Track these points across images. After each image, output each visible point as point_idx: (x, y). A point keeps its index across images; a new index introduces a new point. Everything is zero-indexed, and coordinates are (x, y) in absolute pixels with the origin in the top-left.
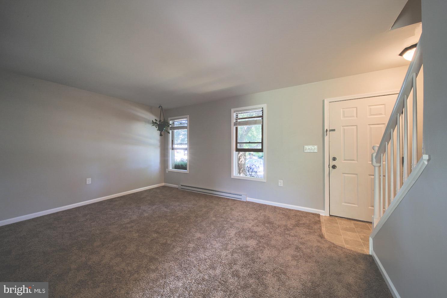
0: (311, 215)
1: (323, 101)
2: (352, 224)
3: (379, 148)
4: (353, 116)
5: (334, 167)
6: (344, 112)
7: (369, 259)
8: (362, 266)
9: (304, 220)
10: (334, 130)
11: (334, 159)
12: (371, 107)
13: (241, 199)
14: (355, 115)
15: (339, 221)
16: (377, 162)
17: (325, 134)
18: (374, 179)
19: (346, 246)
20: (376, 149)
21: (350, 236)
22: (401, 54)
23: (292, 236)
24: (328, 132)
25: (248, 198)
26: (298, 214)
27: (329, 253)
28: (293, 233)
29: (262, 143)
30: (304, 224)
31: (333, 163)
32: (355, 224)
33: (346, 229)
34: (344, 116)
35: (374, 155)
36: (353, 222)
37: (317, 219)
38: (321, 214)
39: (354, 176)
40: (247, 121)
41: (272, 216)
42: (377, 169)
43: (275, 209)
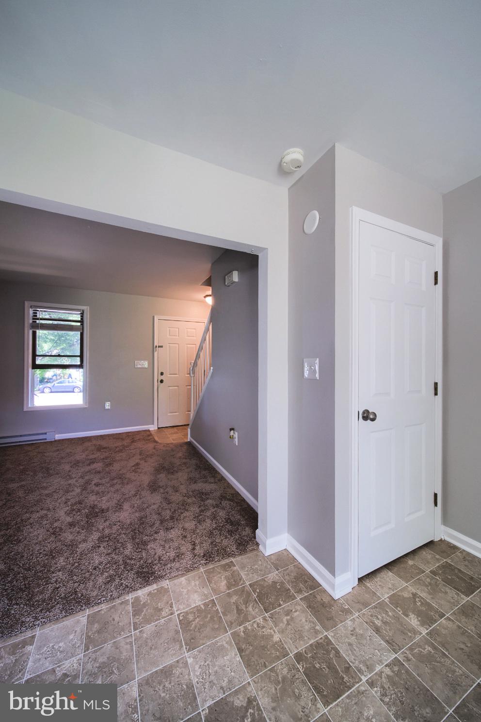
0: (142, 432)
1: (154, 316)
2: (175, 429)
3: (194, 363)
4: (176, 336)
5: (162, 381)
6: (170, 330)
7: (189, 444)
8: (185, 447)
9: (138, 437)
10: (162, 347)
11: (162, 374)
12: (189, 330)
13: (46, 439)
14: (177, 335)
15: (165, 430)
16: (192, 374)
17: (155, 350)
18: (190, 389)
19: (174, 442)
20: (192, 364)
21: (175, 436)
22: (205, 297)
23: (133, 450)
24: (157, 348)
25: (57, 436)
26: (130, 434)
27: (164, 449)
28: (132, 447)
29: (81, 356)
30: (139, 439)
31: (161, 378)
32: (177, 429)
33: (172, 434)
34: (170, 335)
35: (191, 369)
36: (175, 428)
37: (149, 433)
38: (150, 429)
39: (176, 388)
40: (57, 325)
41: (104, 443)
42: (192, 378)
43: (102, 437)
